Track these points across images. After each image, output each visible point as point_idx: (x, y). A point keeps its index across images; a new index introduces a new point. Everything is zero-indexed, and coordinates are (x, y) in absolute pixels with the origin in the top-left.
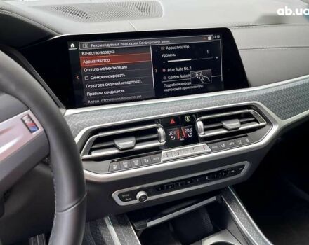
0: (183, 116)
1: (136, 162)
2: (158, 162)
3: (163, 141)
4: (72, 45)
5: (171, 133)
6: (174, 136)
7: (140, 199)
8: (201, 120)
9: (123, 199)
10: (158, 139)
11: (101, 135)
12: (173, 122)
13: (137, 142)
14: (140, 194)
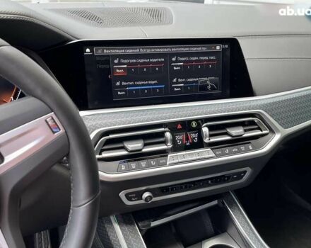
0: (190, 122)
1: (143, 163)
2: (165, 164)
3: (170, 145)
4: (88, 50)
5: (178, 137)
6: (180, 140)
7: (146, 199)
8: (207, 126)
9: (130, 199)
10: (165, 142)
11: (111, 136)
12: (179, 127)
13: (145, 145)
14: (146, 195)
